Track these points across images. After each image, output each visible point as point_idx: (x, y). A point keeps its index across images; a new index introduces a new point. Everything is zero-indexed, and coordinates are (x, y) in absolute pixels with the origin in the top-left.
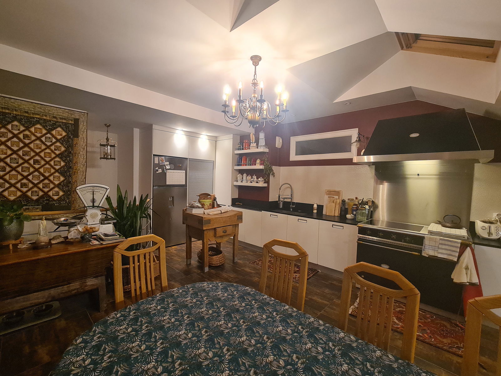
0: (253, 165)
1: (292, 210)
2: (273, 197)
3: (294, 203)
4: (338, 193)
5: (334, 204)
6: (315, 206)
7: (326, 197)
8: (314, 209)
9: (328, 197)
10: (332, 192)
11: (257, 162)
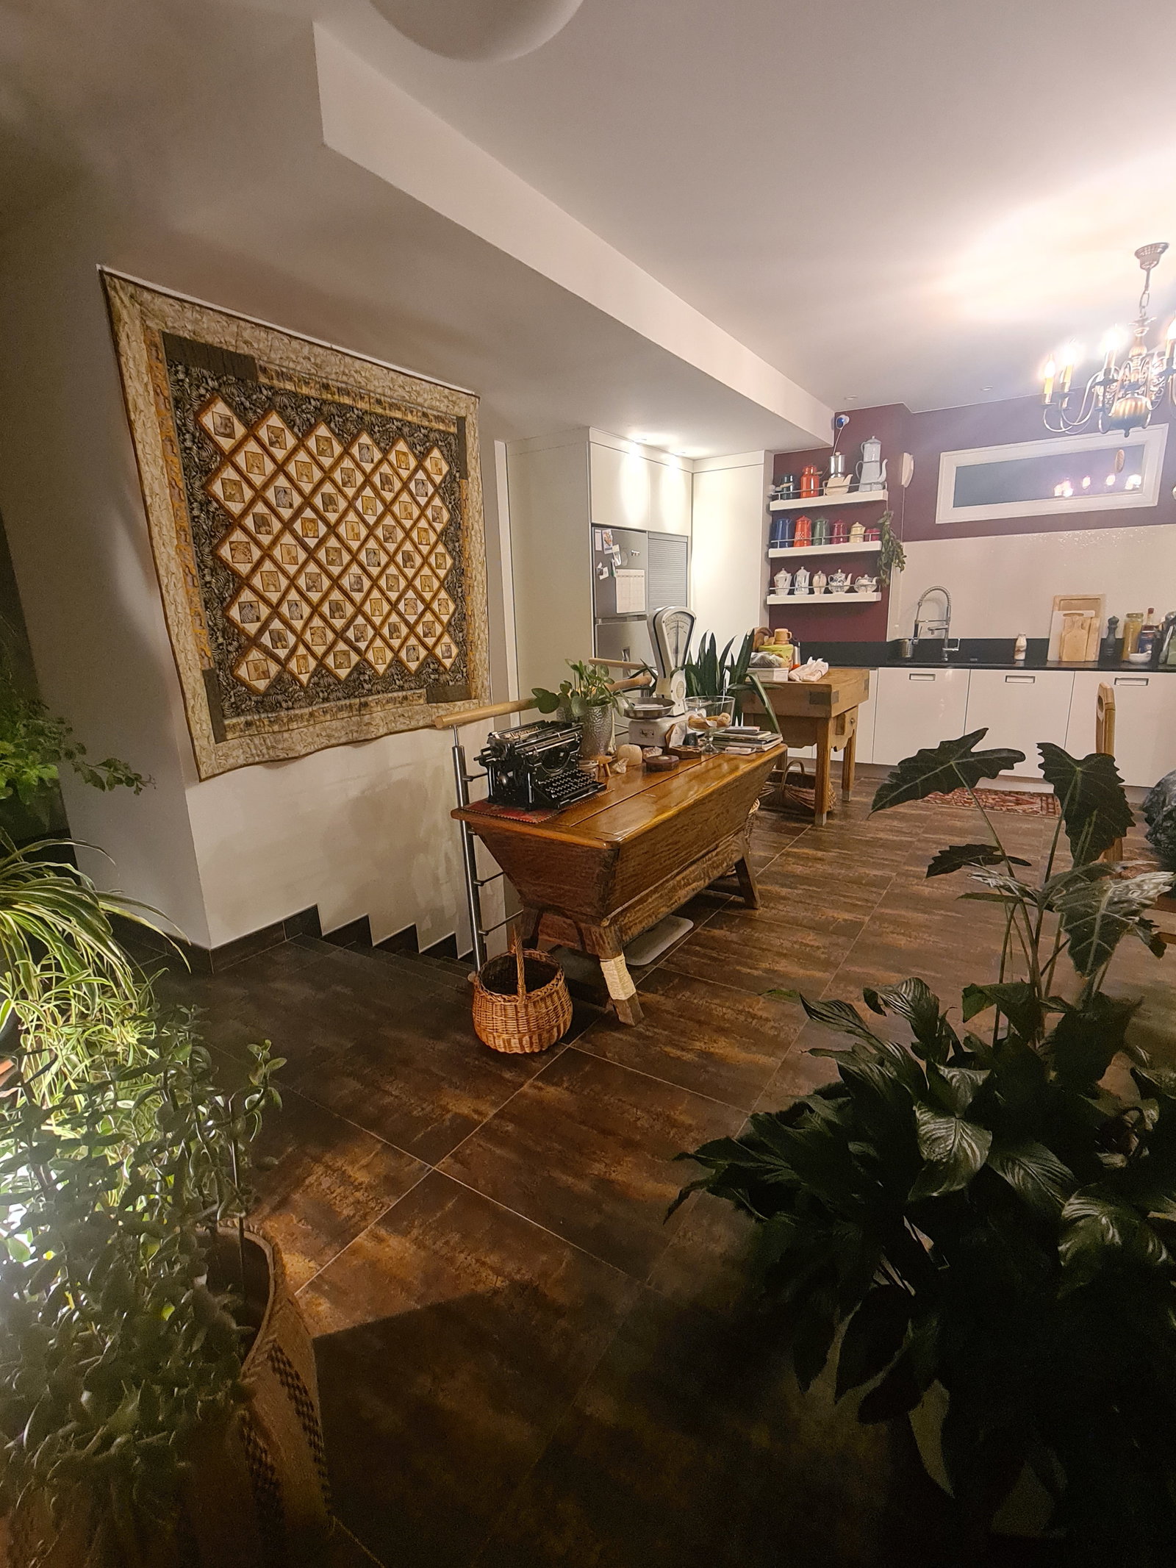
0: (839, 542)
1: (947, 659)
2: (897, 629)
3: (953, 643)
4: (1094, 602)
5: (1085, 632)
6: (1022, 643)
7: (1059, 615)
8: (1019, 651)
9: (1065, 615)
10: (1073, 602)
11: (853, 533)
